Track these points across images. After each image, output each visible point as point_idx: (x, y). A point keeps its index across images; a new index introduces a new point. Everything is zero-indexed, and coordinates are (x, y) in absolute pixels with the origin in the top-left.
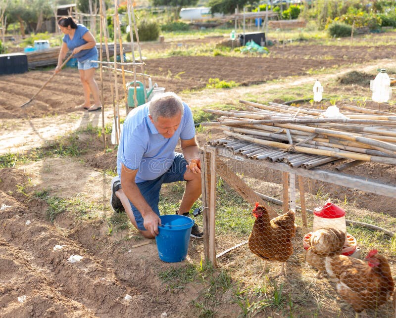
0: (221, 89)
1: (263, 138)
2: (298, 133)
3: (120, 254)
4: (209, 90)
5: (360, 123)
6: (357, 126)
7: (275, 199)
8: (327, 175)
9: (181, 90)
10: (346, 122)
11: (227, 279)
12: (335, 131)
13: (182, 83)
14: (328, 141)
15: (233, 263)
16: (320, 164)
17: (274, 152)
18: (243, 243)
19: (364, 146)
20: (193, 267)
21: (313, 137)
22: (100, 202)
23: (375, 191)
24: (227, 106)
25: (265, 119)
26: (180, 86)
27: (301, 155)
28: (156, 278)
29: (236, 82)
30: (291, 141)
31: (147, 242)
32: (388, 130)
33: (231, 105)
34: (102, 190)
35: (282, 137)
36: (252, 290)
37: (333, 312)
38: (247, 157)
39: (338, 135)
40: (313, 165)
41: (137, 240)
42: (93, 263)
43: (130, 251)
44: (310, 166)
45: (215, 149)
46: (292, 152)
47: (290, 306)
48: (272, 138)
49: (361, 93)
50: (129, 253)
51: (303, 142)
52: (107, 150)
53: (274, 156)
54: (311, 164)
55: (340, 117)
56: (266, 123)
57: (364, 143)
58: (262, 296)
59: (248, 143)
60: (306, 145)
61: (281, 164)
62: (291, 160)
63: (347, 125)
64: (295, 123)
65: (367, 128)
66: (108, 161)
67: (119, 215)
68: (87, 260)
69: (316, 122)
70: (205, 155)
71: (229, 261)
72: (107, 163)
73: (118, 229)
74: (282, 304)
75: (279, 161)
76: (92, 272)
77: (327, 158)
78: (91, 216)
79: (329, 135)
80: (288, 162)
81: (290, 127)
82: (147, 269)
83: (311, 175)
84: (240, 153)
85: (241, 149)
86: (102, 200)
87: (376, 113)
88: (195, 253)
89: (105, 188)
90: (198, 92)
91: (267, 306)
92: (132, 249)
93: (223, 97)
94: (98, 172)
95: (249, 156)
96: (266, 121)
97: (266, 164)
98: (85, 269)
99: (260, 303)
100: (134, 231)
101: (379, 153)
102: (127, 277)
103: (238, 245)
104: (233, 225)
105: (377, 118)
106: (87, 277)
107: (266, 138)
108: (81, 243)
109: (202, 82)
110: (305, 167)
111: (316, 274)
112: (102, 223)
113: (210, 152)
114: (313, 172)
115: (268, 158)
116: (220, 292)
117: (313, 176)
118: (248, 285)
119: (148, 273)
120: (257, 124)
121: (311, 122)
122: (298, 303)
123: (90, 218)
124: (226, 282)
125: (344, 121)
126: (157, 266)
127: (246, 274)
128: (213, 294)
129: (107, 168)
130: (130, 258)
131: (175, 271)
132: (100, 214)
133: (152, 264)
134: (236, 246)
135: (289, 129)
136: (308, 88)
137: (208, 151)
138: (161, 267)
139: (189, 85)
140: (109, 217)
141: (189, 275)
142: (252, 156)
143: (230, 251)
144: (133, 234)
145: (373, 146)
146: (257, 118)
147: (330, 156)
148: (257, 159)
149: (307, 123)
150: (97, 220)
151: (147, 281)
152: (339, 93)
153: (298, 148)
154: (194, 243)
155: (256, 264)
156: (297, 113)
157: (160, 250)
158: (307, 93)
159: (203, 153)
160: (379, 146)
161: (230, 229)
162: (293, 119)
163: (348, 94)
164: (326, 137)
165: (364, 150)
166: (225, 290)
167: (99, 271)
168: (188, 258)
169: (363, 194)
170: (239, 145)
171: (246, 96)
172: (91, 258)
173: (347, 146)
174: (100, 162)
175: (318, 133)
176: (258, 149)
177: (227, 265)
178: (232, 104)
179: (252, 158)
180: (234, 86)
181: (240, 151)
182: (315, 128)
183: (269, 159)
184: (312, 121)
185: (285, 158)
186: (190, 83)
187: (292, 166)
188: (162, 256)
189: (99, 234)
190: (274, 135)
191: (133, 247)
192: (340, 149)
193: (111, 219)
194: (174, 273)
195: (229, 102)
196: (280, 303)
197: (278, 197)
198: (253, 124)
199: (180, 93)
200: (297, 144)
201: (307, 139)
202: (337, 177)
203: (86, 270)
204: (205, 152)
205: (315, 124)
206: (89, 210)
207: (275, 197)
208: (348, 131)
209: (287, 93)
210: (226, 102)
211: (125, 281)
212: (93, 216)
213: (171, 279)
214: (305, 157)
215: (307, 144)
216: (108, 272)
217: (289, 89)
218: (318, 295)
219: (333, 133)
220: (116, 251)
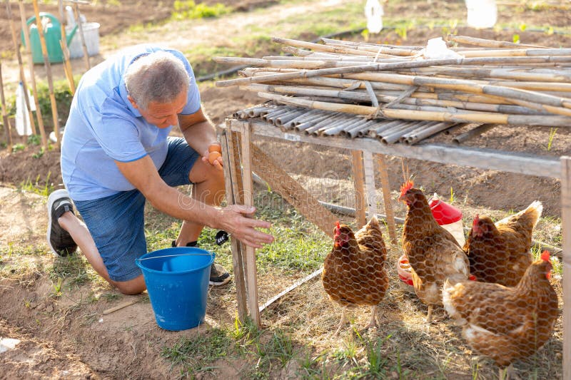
0: (200, 20)
1: (326, 99)
2: (385, 88)
3: (84, 329)
4: (179, 23)
5: (483, 63)
6: (479, 68)
7: (336, 205)
8: (444, 152)
9: (127, 26)
10: (462, 63)
11: (285, 344)
12: (447, 80)
13: (124, 12)
14: (435, 96)
15: (286, 318)
16: (429, 134)
17: (350, 122)
18: (299, 284)
19: (496, 100)
20: (220, 333)
21: (411, 92)
22: (24, 242)
23: (522, 170)
24: (220, 50)
25: (325, 67)
26: (123, 18)
27: (394, 123)
28: (159, 360)
29: (226, 6)
30: (375, 101)
31: (129, 301)
32: (528, 71)
33: (226, 49)
34: (22, 221)
35: (360, 95)
36: (331, 356)
37: (462, 373)
38: (307, 133)
39: (452, 86)
40: (420, 138)
41: (111, 299)
42: (40, 348)
43: (101, 320)
44: (414, 139)
45: (247, 124)
46: (380, 120)
47: (397, 372)
48: (342, 99)
49: (444, 13)
50: (100, 324)
51: (396, 102)
52: (15, 147)
53: (352, 128)
54: (416, 137)
55: (449, 56)
56: (328, 75)
57: (496, 95)
58: (349, 363)
59: (302, 110)
60: (401, 106)
61: (365, 139)
62: (381, 131)
63: (463, 68)
64: (378, 70)
65: (495, 71)
66: (19, 167)
67: (67, 260)
68: (28, 344)
69: (413, 67)
70: (229, 137)
71: (279, 316)
72: (19, 171)
73: (72, 284)
74: (383, 371)
75: (360, 135)
76: (42, 363)
77: (439, 125)
78: (14, 267)
79: (437, 86)
80: (377, 136)
81: (372, 78)
82: (139, 347)
83: (417, 153)
84: (293, 127)
85: (295, 121)
86: (26, 238)
87: (501, 47)
88: (218, 310)
89: (26, 216)
90: (158, 28)
91: (359, 377)
92: (105, 317)
93: (207, 34)
94: (5, 189)
95: (310, 132)
96: (328, 72)
97: (340, 143)
98: (28, 361)
99: (347, 375)
100: (100, 285)
101: (520, 109)
102: (105, 366)
103: (292, 288)
104: (273, 255)
105: (508, 54)
106: (36, 373)
107: (331, 99)
108: (5, 318)
109: (161, 8)
110: (407, 142)
111: (425, 319)
112: (38, 277)
113: (238, 130)
114: (420, 149)
115: (343, 132)
116: (276, 367)
117: (421, 154)
118: (322, 349)
119: (142, 353)
120: (314, 76)
121: (405, 68)
122: (408, 366)
123: (13, 271)
124: (283, 349)
125: (459, 62)
126: (156, 340)
127: (313, 333)
128: (266, 372)
129: (20, 179)
130: (104, 333)
131: (190, 343)
132: (30, 263)
133: (147, 338)
134: (288, 290)
135: (370, 81)
136: (354, 10)
137: (234, 129)
138: (164, 340)
139: (140, 16)
140: (50, 266)
141: (217, 346)
142: (316, 132)
143: (279, 299)
144: (100, 290)
145: (509, 99)
146: (311, 66)
147: (442, 120)
148: (326, 135)
149: (397, 70)
150: (27, 273)
151: (143, 366)
152: (408, 15)
153: (389, 113)
154: (212, 294)
155: (326, 314)
156: (378, 54)
157: (158, 312)
158: (355, 18)
159: (224, 134)
160: (519, 98)
161: (270, 263)
162: (374, 64)
163: (423, 17)
164: (432, 90)
165: (495, 107)
166: (283, 364)
167: (54, 360)
168: (208, 319)
169: (477, 183)
170: (289, 114)
171: (249, 30)
172: (34, 340)
173: (468, 101)
174: (4, 169)
175: (419, 84)
176: (321, 118)
177: (279, 322)
178: (227, 46)
179: (315, 135)
180: (222, 13)
181: (293, 124)
182: (413, 77)
183: (345, 134)
184: (406, 66)
185: (371, 129)
186: (140, 11)
187: (385, 141)
188: (162, 321)
189: (35, 299)
190: (345, 94)
191: (105, 312)
192: (458, 108)
193: (55, 268)
194: (190, 348)
195: (222, 43)
196: (379, 371)
197: (341, 202)
198: (308, 77)
199: (125, 30)
200: (387, 105)
201: (402, 96)
202: (460, 154)
203: (31, 362)
204: (229, 131)
205: (412, 70)
206: (7, 257)
207: (335, 202)
208: (466, 78)
209: (320, 21)
210: (216, 44)
211: (104, 372)
212: (19, 268)
213: (185, 357)
214: (402, 126)
215: (403, 104)
216: (71, 361)
217: (323, 13)
218: (435, 350)
219: (445, 83)
220: (76, 324)
